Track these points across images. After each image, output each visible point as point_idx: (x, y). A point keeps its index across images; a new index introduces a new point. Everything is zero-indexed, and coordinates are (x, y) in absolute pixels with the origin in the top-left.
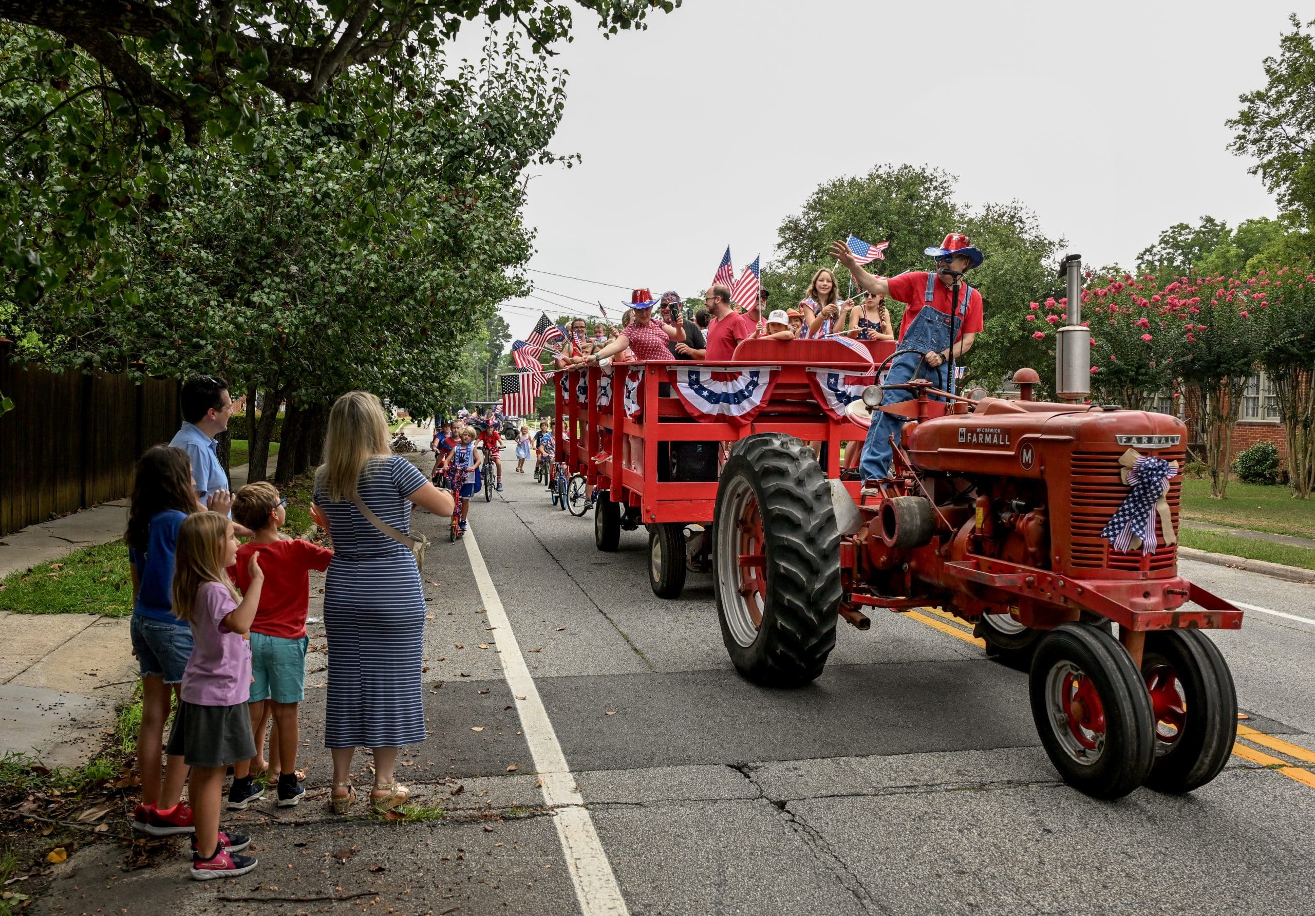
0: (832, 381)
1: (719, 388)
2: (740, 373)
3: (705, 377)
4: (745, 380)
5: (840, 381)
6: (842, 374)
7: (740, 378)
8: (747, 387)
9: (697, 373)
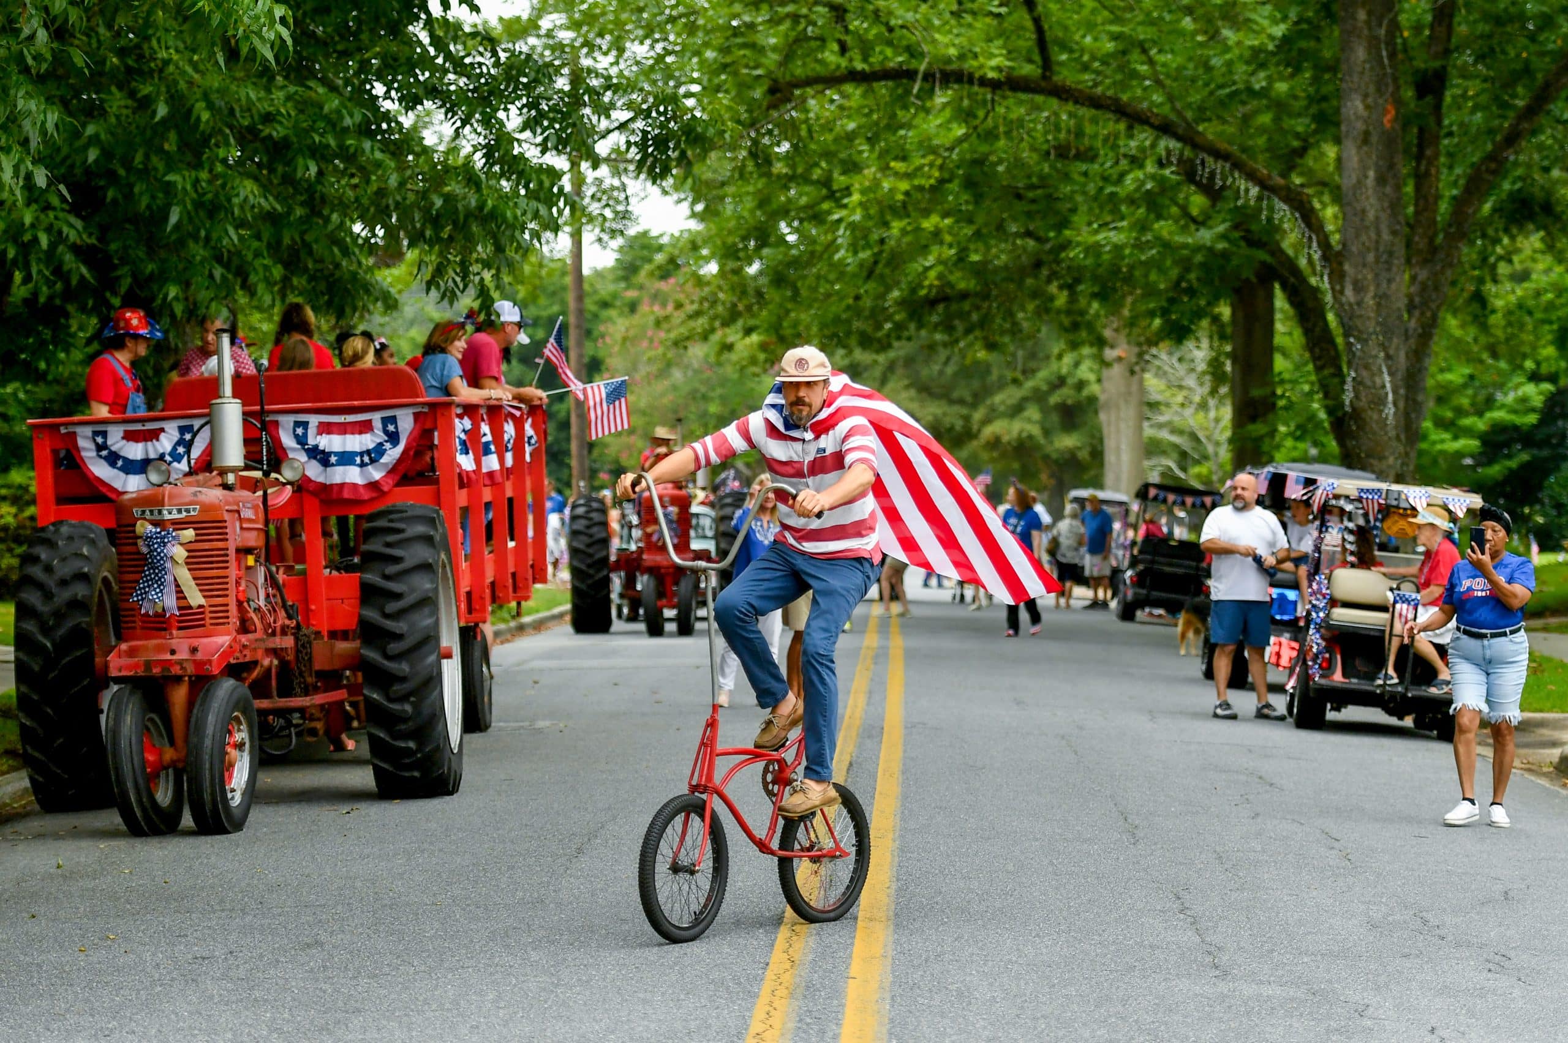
0: (300, 431)
1: (135, 451)
2: (162, 430)
3: (115, 438)
4: (170, 440)
5: (312, 431)
6: (314, 420)
7: (162, 436)
8: (174, 449)
9: (104, 434)
